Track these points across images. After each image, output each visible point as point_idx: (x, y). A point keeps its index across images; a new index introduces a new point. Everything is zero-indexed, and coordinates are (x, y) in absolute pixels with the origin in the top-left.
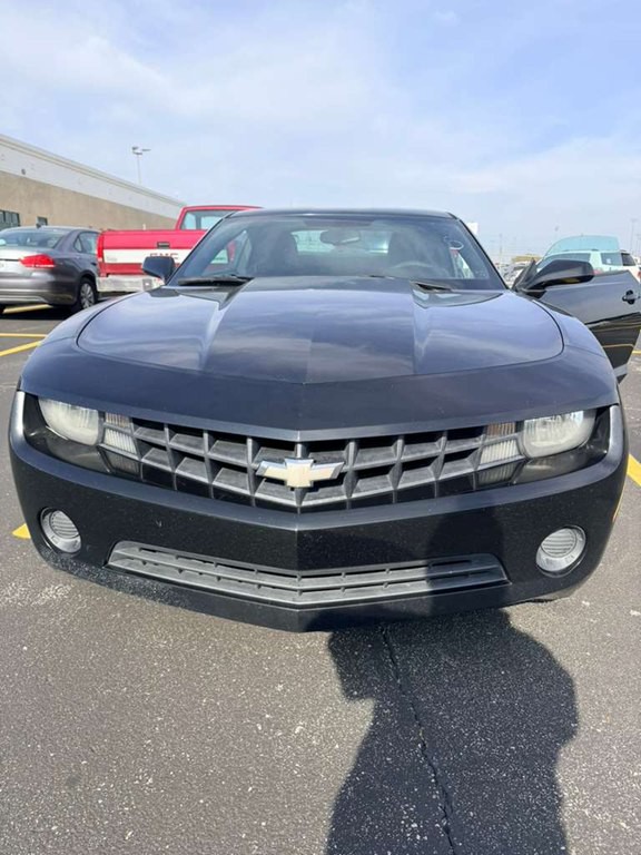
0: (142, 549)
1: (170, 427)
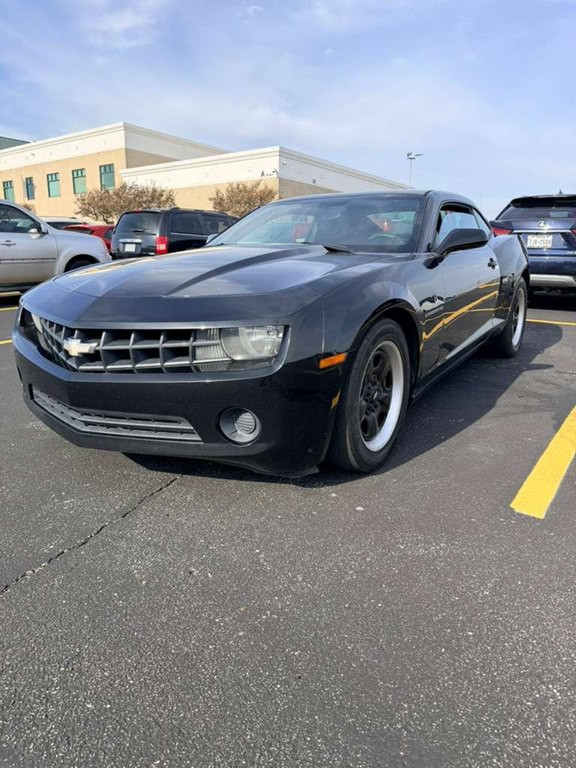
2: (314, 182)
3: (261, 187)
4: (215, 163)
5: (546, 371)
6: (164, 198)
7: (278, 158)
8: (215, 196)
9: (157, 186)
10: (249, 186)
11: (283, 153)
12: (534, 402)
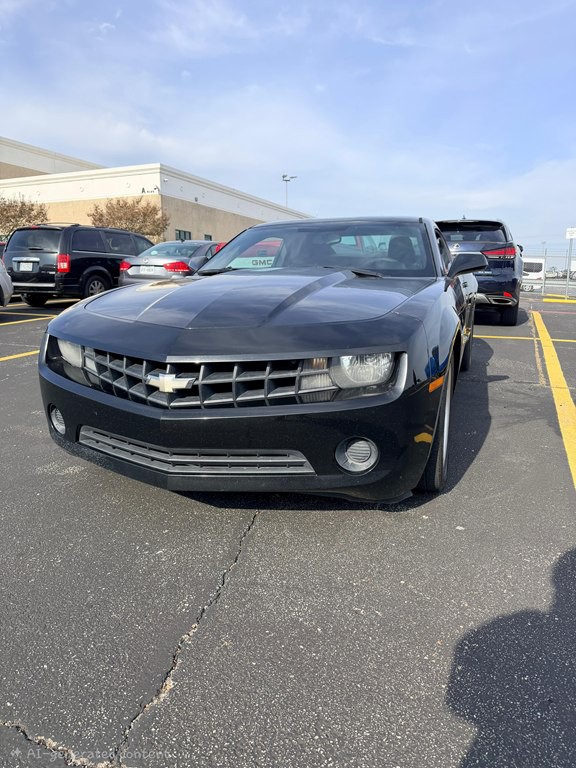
0: (95, 432)
1: (111, 354)
2: (196, 200)
3: (143, 204)
4: (91, 178)
5: (506, 381)
6: (34, 213)
7: (159, 175)
8: (93, 212)
9: (27, 201)
10: (130, 202)
11: (164, 171)
12: (520, 411)
